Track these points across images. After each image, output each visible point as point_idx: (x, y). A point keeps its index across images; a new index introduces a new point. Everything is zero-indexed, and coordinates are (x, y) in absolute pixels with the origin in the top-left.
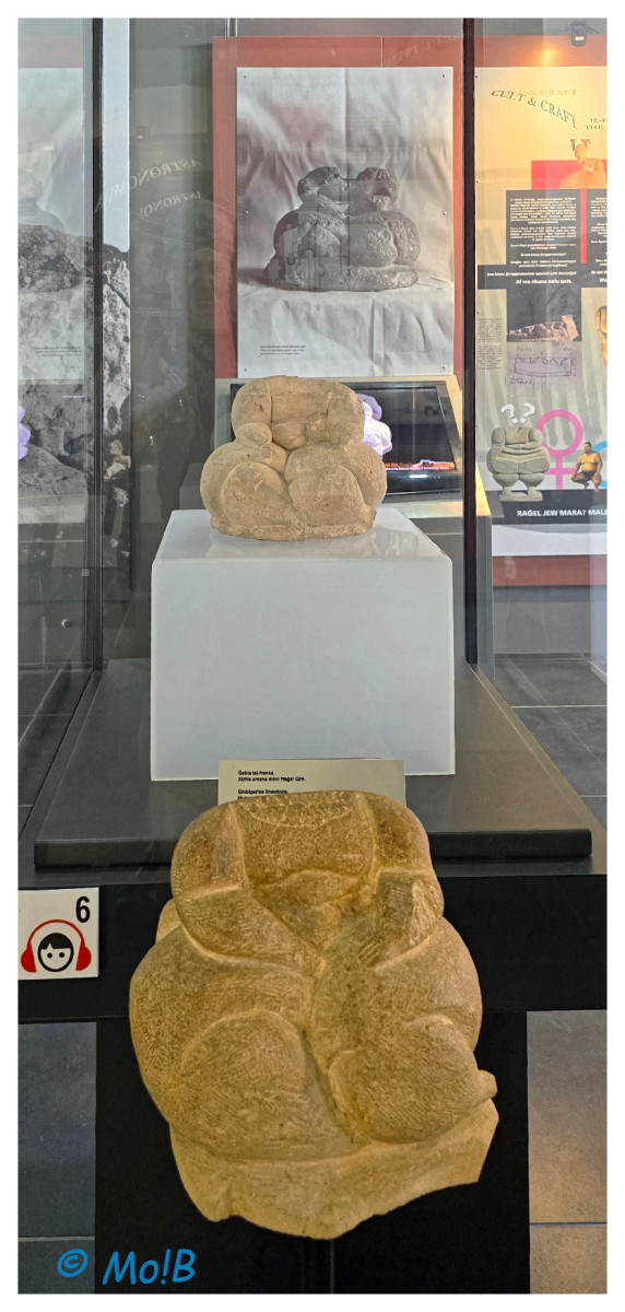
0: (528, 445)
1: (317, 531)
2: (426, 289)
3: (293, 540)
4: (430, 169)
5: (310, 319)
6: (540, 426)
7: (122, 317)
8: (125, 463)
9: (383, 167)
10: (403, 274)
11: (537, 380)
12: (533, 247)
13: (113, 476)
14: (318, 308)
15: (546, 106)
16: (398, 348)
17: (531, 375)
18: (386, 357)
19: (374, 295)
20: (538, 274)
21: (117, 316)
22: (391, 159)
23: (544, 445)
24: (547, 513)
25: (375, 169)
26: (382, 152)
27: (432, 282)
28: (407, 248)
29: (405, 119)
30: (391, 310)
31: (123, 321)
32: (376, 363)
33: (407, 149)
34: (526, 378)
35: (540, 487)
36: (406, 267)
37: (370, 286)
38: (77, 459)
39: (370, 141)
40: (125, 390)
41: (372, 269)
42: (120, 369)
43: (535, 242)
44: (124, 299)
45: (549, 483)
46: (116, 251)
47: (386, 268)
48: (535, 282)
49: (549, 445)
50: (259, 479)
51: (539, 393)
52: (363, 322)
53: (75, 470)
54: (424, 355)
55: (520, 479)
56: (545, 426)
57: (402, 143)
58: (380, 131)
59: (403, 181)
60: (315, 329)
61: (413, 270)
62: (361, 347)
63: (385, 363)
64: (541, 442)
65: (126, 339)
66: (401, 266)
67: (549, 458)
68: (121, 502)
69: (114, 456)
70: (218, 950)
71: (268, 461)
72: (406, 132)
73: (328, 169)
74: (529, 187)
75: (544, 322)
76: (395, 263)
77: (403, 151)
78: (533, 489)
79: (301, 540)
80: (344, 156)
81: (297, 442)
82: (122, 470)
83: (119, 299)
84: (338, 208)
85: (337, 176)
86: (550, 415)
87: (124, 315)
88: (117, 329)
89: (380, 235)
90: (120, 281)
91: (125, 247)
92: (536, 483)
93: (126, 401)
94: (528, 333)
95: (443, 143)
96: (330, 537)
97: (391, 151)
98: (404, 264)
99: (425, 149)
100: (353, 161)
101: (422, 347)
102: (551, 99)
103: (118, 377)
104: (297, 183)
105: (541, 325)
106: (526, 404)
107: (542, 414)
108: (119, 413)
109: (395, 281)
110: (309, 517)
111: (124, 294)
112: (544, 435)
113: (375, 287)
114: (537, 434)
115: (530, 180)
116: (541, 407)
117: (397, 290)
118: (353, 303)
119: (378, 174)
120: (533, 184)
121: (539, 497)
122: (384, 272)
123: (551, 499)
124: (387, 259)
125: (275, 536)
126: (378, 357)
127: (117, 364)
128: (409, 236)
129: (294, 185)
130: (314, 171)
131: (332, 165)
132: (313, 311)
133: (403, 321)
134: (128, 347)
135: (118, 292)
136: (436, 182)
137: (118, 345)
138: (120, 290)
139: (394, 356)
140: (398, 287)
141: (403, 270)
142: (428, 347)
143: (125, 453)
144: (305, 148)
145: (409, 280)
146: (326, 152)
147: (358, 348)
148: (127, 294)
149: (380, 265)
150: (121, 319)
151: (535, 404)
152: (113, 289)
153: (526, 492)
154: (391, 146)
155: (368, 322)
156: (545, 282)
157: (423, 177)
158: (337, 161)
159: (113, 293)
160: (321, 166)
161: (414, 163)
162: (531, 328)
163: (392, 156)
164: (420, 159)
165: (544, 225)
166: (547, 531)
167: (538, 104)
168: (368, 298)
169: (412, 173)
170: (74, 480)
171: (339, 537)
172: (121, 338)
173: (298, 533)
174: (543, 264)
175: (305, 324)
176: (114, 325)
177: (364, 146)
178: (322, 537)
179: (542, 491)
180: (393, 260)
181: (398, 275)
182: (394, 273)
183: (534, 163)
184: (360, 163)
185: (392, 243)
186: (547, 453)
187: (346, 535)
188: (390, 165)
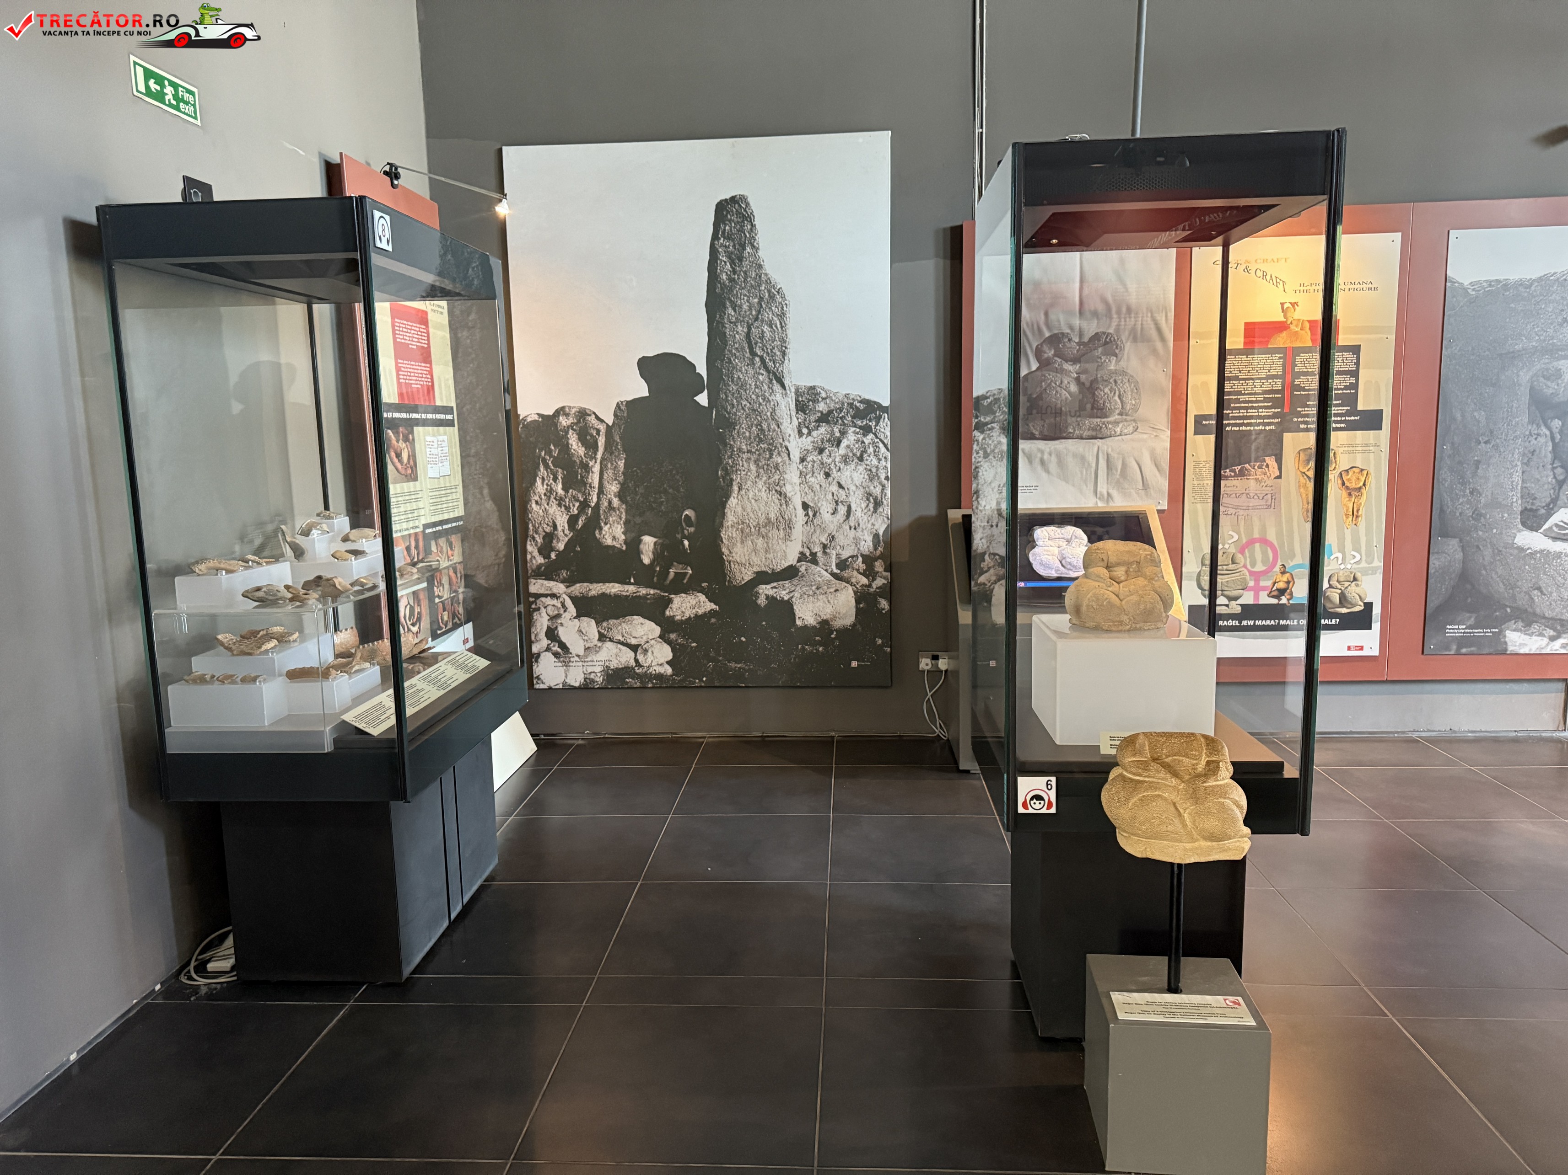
0: (1231, 567)
1: (1138, 626)
2: (1145, 436)
3: (1125, 631)
4: (1154, 334)
5: (1042, 462)
6: (1242, 551)
7: (883, 459)
8: (885, 578)
9: (1111, 331)
10: (1125, 423)
11: (1241, 512)
12: (1242, 398)
13: (877, 588)
14: (1050, 454)
15: (1259, 273)
16: (1118, 485)
17: (1237, 507)
18: (1108, 494)
19: (1098, 442)
20: (1245, 422)
21: (880, 460)
22: (1119, 325)
23: (1245, 566)
24: (1245, 623)
25: (1104, 333)
26: (1111, 318)
27: (1150, 431)
28: (1130, 402)
29: (1132, 287)
30: (1114, 455)
31: (884, 464)
32: (1100, 499)
33: (1133, 315)
34: (1233, 511)
35: (1240, 601)
36: (1128, 418)
37: (1097, 435)
38: (846, 575)
39: (1101, 308)
40: (886, 519)
41: (1099, 420)
42: (882, 502)
43: (1244, 394)
44: (885, 445)
45: (1248, 599)
46: (880, 406)
47: (1110, 419)
48: (1243, 428)
49: (1249, 567)
50: (1107, 599)
51: (1242, 523)
52: (1089, 464)
53: (844, 584)
54: (1142, 492)
55: (1222, 595)
56: (1246, 551)
57: (1129, 310)
58: (1110, 300)
59: (1129, 344)
60: (1048, 471)
61: (1134, 421)
62: (1087, 486)
63: (1108, 498)
64: (1242, 564)
65: (887, 478)
66: (1124, 417)
67: (1248, 577)
68: (884, 609)
69: (878, 572)
70: (1140, 775)
71: (1110, 589)
72: (1133, 300)
73: (1063, 334)
74: (1241, 346)
75: (1249, 463)
76: (1119, 414)
77: (1130, 318)
78: (1233, 603)
79: (1129, 631)
80: (1077, 322)
81: (1123, 578)
82: (884, 584)
83: (881, 445)
84: (1071, 368)
85: (1070, 340)
86: (1251, 542)
87: (885, 458)
88: (880, 470)
89: (1106, 390)
90: (882, 430)
91: (886, 403)
92: (1236, 598)
93: (887, 528)
94: (1235, 472)
95: (1166, 309)
96: (1145, 630)
97: (1120, 318)
98: (1126, 415)
99: (1149, 315)
100: (1085, 325)
101: (1140, 486)
102: (1263, 267)
103: (881, 509)
104: (1034, 347)
105: (1247, 466)
106: (1231, 533)
107: (1244, 541)
108: (881, 538)
109: (1118, 430)
110: (1134, 618)
111: (886, 441)
112: (1245, 558)
113: (1100, 436)
114: (1239, 556)
115: (1242, 339)
116: (1243, 536)
117: (1120, 438)
118: (1081, 449)
119: (1107, 338)
120: (1245, 343)
121: (1239, 609)
122: (1109, 423)
123: (1249, 611)
124: (1111, 411)
125: (1114, 629)
126: (1102, 495)
127: (879, 498)
128: (1132, 391)
129: (1032, 351)
130: (1049, 337)
131: (1067, 331)
132: (1046, 457)
133: (1124, 465)
134: (888, 484)
135: (881, 440)
136: (1159, 345)
137: (880, 483)
138: (882, 437)
139: (1114, 493)
140: (1121, 435)
141: (1126, 420)
142: (1145, 486)
143: (885, 570)
144: (1043, 317)
145: (1130, 429)
146: (1062, 321)
147: (1085, 487)
148: (887, 441)
149: (1106, 417)
150: (883, 463)
151: (1238, 533)
152: (877, 437)
153: (1227, 606)
154: (1119, 312)
155: (1094, 465)
156: (1252, 428)
157: (1147, 340)
158: (1071, 328)
159: (876, 440)
160: (1056, 332)
161: (1139, 327)
162: (1237, 469)
163: (1120, 321)
164: (1144, 323)
165: (1252, 379)
166: (1243, 638)
167: (1253, 272)
168: (1094, 444)
169: (1137, 337)
170: (844, 592)
171: (1149, 629)
172: (883, 476)
173: (1128, 627)
174: (1252, 412)
175: (1039, 468)
176: (877, 467)
177: (1095, 314)
178: (1140, 629)
179: (1240, 605)
180: (1117, 412)
181: (1121, 425)
182: (1116, 423)
183: (1246, 324)
184: (1091, 328)
185: (1116, 398)
186: (1247, 574)
187: (1153, 629)
188: (1117, 330)
